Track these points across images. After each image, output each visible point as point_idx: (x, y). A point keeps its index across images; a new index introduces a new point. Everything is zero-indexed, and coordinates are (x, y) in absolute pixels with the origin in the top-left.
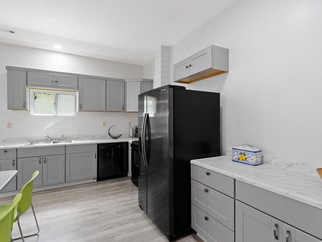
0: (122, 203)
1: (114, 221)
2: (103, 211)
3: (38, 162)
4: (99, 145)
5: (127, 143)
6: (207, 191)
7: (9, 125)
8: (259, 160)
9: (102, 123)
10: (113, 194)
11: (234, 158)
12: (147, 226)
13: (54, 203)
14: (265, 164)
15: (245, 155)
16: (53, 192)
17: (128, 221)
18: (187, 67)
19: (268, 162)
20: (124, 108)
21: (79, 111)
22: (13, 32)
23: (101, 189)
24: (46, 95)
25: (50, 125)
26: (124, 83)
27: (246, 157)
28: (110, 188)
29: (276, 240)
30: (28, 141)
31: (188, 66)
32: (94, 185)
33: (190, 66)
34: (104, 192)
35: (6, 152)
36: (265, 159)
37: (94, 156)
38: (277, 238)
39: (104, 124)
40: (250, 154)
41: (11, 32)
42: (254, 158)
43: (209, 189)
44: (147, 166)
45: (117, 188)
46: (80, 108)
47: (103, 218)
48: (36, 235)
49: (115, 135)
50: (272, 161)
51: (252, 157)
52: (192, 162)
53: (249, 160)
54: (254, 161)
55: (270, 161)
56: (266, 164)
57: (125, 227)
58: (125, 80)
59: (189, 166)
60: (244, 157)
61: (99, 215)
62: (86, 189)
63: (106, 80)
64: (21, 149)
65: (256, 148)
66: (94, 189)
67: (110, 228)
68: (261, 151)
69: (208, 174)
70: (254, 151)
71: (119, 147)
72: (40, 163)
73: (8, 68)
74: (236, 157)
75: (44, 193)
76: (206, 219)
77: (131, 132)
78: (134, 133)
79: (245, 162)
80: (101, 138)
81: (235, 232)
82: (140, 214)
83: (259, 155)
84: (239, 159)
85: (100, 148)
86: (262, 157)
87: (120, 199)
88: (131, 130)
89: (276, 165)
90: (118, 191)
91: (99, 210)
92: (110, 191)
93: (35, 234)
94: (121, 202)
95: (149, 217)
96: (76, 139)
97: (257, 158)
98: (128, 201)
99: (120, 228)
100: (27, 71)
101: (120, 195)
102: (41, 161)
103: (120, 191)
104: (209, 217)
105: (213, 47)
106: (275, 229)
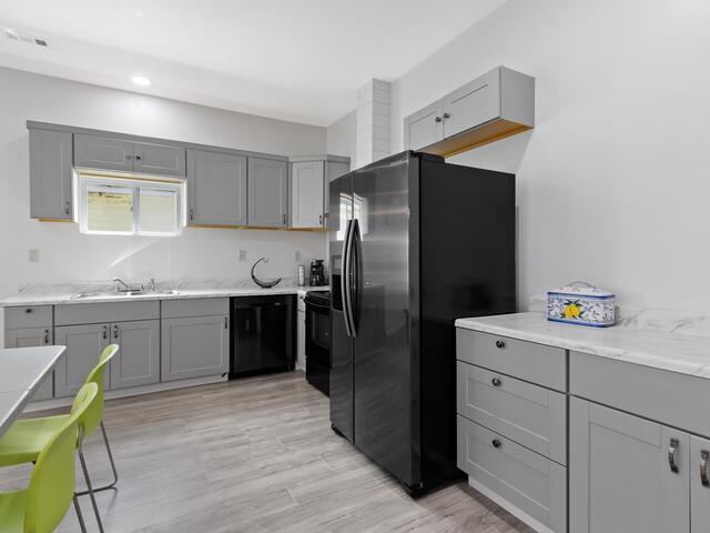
0: (292, 424)
1: (279, 459)
2: (252, 439)
3: (100, 336)
4: (232, 299)
5: (295, 296)
6: (497, 383)
7: (34, 255)
8: (610, 315)
9: (238, 254)
10: (268, 406)
11: (553, 313)
12: (354, 468)
13: (139, 424)
14: (623, 324)
15: (578, 305)
16: (134, 402)
17: (313, 459)
18: (438, 120)
19: (629, 320)
20: (286, 219)
21: (189, 225)
22: (44, 44)
23: (240, 396)
24: (103, 198)
25: (123, 257)
26: (286, 163)
27: (582, 309)
28: (258, 393)
29: (673, 474)
30: (75, 289)
31: (441, 116)
32: (224, 387)
33: (446, 116)
34: (249, 401)
35: (29, 311)
36: (623, 315)
37: (223, 325)
38: (675, 469)
39: (243, 256)
40: (592, 302)
41: (39, 42)
42: (600, 310)
43: (503, 378)
44: (354, 335)
45: (275, 394)
46: (191, 218)
47: (256, 453)
48: (109, 487)
49: (265, 279)
50: (640, 317)
51: (596, 308)
52: (459, 322)
53: (588, 316)
54: (600, 318)
55: (636, 316)
56: (626, 325)
57: (307, 470)
58: (287, 158)
59: (451, 331)
60: (576, 311)
61: (245, 447)
62: (207, 396)
63: (248, 157)
64: (64, 305)
65: (604, 289)
66: (227, 396)
67: (275, 472)
68: (613, 296)
69: (500, 345)
70: (599, 295)
71: (278, 304)
72: (105, 337)
73: (31, 125)
74: (556, 312)
75: (114, 405)
76: (496, 444)
77: (301, 274)
78: (308, 276)
79: (579, 320)
80: (236, 286)
81: (568, 467)
82: (337, 444)
83: (610, 304)
84: (564, 315)
85: (236, 307)
86: (617, 309)
87: (287, 416)
88: (301, 270)
89: (651, 324)
90: (279, 400)
91: (244, 438)
92: (261, 399)
93: (107, 485)
94: (289, 421)
95: (358, 449)
96: (180, 288)
97: (607, 311)
98: (305, 418)
99: (297, 473)
100: (74, 134)
101: (285, 407)
102: (108, 334)
103: (284, 399)
104: (502, 440)
105: (501, 69)
106: (672, 450)
